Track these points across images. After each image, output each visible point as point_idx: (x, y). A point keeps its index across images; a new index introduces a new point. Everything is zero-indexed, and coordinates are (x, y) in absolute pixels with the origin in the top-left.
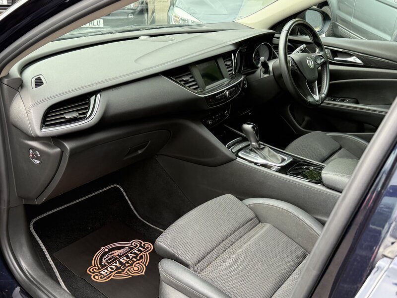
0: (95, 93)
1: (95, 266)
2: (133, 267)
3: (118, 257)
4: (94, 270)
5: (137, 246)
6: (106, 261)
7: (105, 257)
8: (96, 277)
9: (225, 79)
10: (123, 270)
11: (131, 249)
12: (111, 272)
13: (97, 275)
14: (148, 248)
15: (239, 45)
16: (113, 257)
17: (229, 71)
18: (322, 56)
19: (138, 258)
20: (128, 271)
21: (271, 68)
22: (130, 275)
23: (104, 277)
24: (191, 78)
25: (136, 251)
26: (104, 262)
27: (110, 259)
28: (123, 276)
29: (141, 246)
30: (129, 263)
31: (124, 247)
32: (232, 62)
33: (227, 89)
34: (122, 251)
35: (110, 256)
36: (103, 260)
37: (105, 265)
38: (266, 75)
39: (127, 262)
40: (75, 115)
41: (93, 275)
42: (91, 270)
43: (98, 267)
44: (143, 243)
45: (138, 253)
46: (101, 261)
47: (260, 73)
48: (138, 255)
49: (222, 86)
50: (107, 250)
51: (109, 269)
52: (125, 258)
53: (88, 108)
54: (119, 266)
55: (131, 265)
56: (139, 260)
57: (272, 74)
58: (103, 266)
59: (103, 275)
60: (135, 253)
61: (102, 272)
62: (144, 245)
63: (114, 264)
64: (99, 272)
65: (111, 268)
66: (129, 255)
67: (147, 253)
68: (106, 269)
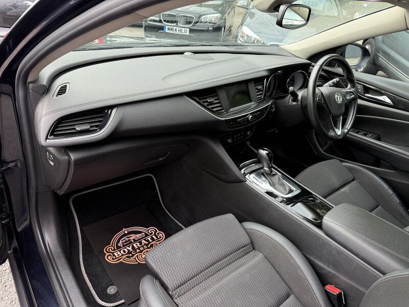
1: (112, 246)
2: (142, 254)
3: (133, 241)
4: (110, 250)
5: (152, 233)
6: (123, 243)
7: (123, 239)
8: (109, 257)
9: (253, 103)
10: (133, 256)
11: (146, 235)
12: (123, 255)
13: (110, 255)
14: (160, 237)
15: (273, 71)
16: (129, 240)
17: (258, 95)
18: (352, 92)
19: (149, 246)
20: (136, 258)
21: (300, 97)
22: (137, 261)
23: (116, 258)
24: (215, 100)
25: (149, 239)
26: (120, 244)
27: (126, 242)
28: (131, 261)
29: (155, 235)
30: (140, 250)
31: (141, 232)
32: (263, 87)
33: (251, 114)
34: (138, 236)
35: (127, 239)
36: (121, 242)
37: (120, 247)
38: (294, 103)
39: (139, 248)
40: (87, 127)
41: (107, 254)
42: (107, 250)
43: (114, 247)
44: (158, 232)
45: (151, 241)
46: (118, 242)
47: (289, 99)
48: (149, 243)
49: (248, 110)
50: (126, 232)
51: (122, 251)
52: (138, 244)
53: (102, 121)
54: (131, 250)
55: (141, 252)
56: (149, 248)
57: (299, 103)
58: (118, 247)
59: (115, 256)
60: (148, 241)
61: (115, 254)
62: (158, 234)
63: (128, 248)
64: (113, 253)
65: (124, 251)
66: (143, 241)
67: (158, 243)
68: (120, 251)
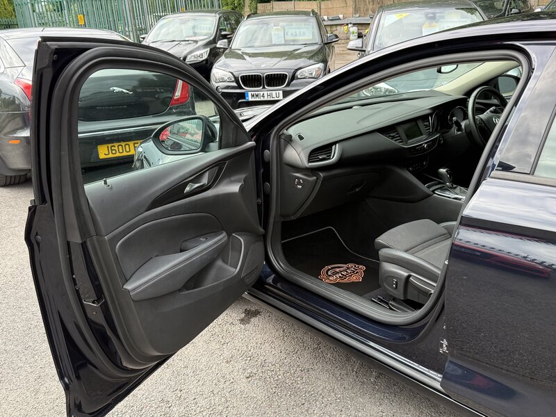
0: (335, 143)
1: (324, 275)
3: (339, 271)
4: (324, 277)
5: (353, 267)
6: (331, 273)
7: (330, 271)
9: (424, 136)
10: (345, 278)
12: (336, 279)
13: (327, 280)
14: (362, 268)
15: (434, 109)
16: (335, 271)
17: (427, 130)
19: (355, 273)
20: (349, 279)
21: (463, 127)
22: (351, 281)
24: (397, 134)
26: (329, 273)
29: (355, 267)
30: (349, 275)
31: (342, 267)
32: (430, 123)
33: (425, 143)
34: (341, 269)
35: (333, 271)
38: (459, 133)
39: (347, 274)
43: (326, 276)
45: (355, 270)
47: (454, 131)
49: (422, 141)
50: (330, 267)
51: (334, 277)
52: (345, 272)
53: (331, 153)
54: (342, 276)
55: (351, 276)
57: (464, 131)
59: (331, 280)
60: (352, 270)
61: (330, 278)
62: (358, 266)
63: (338, 275)
64: (328, 278)
65: (336, 277)
66: (348, 271)
67: (361, 271)
